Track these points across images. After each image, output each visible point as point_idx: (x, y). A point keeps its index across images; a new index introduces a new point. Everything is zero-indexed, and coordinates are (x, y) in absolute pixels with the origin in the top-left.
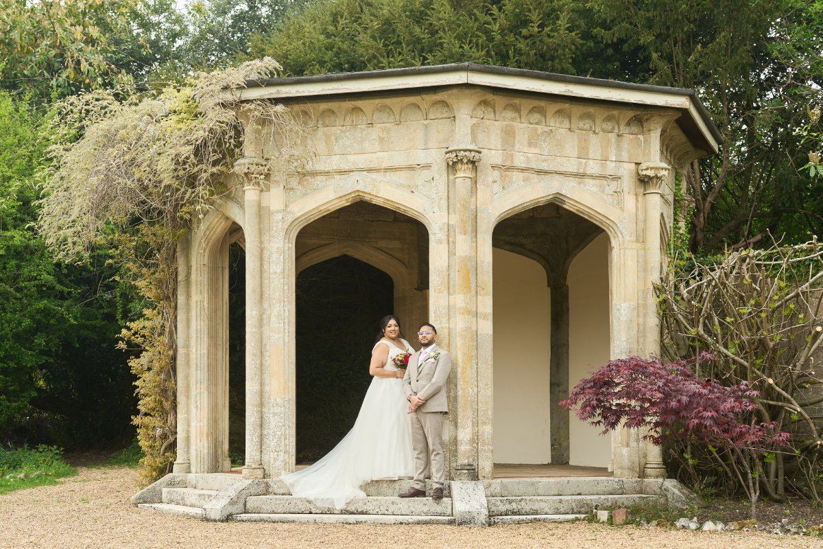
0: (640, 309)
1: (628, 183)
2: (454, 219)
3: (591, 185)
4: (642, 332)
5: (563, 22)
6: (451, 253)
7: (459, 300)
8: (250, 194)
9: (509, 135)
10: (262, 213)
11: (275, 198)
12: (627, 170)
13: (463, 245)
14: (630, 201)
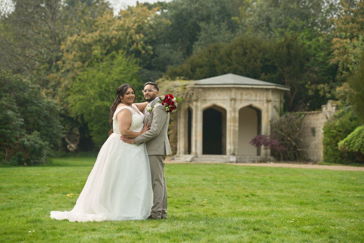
0: (267, 125)
1: (265, 101)
2: (231, 109)
3: (258, 102)
4: (267, 129)
5: (259, 61)
6: (231, 115)
7: (232, 124)
8: (195, 103)
9: (242, 94)
10: (197, 107)
11: (199, 104)
12: (265, 98)
13: (233, 114)
14: (265, 105)
